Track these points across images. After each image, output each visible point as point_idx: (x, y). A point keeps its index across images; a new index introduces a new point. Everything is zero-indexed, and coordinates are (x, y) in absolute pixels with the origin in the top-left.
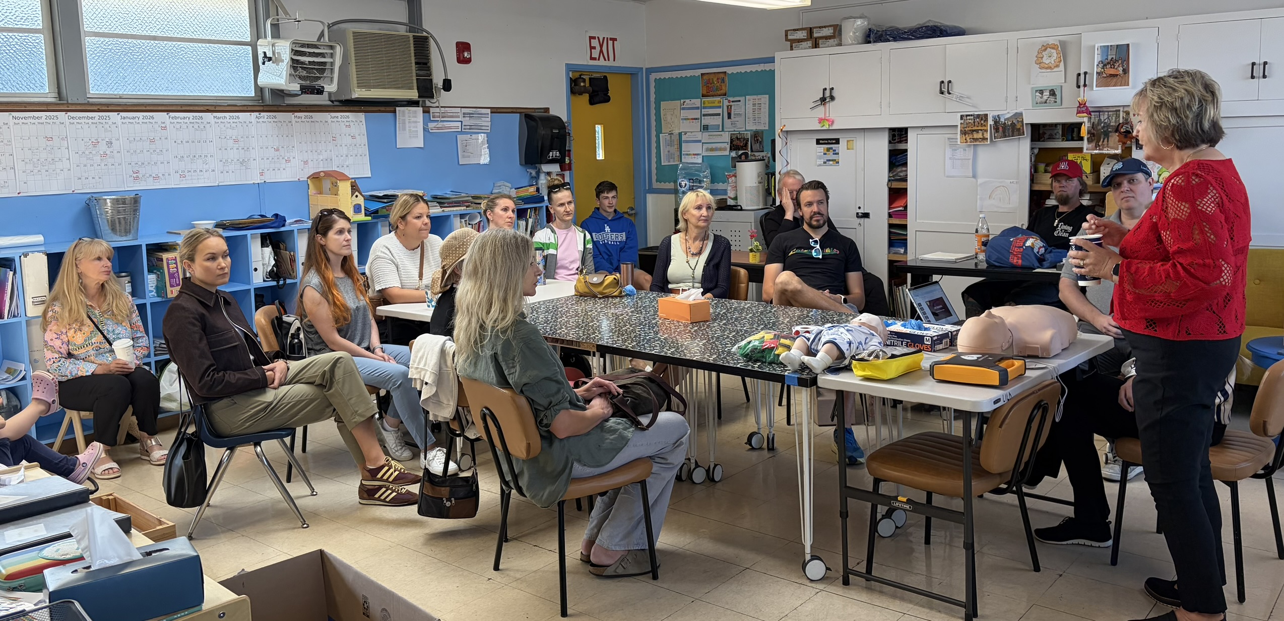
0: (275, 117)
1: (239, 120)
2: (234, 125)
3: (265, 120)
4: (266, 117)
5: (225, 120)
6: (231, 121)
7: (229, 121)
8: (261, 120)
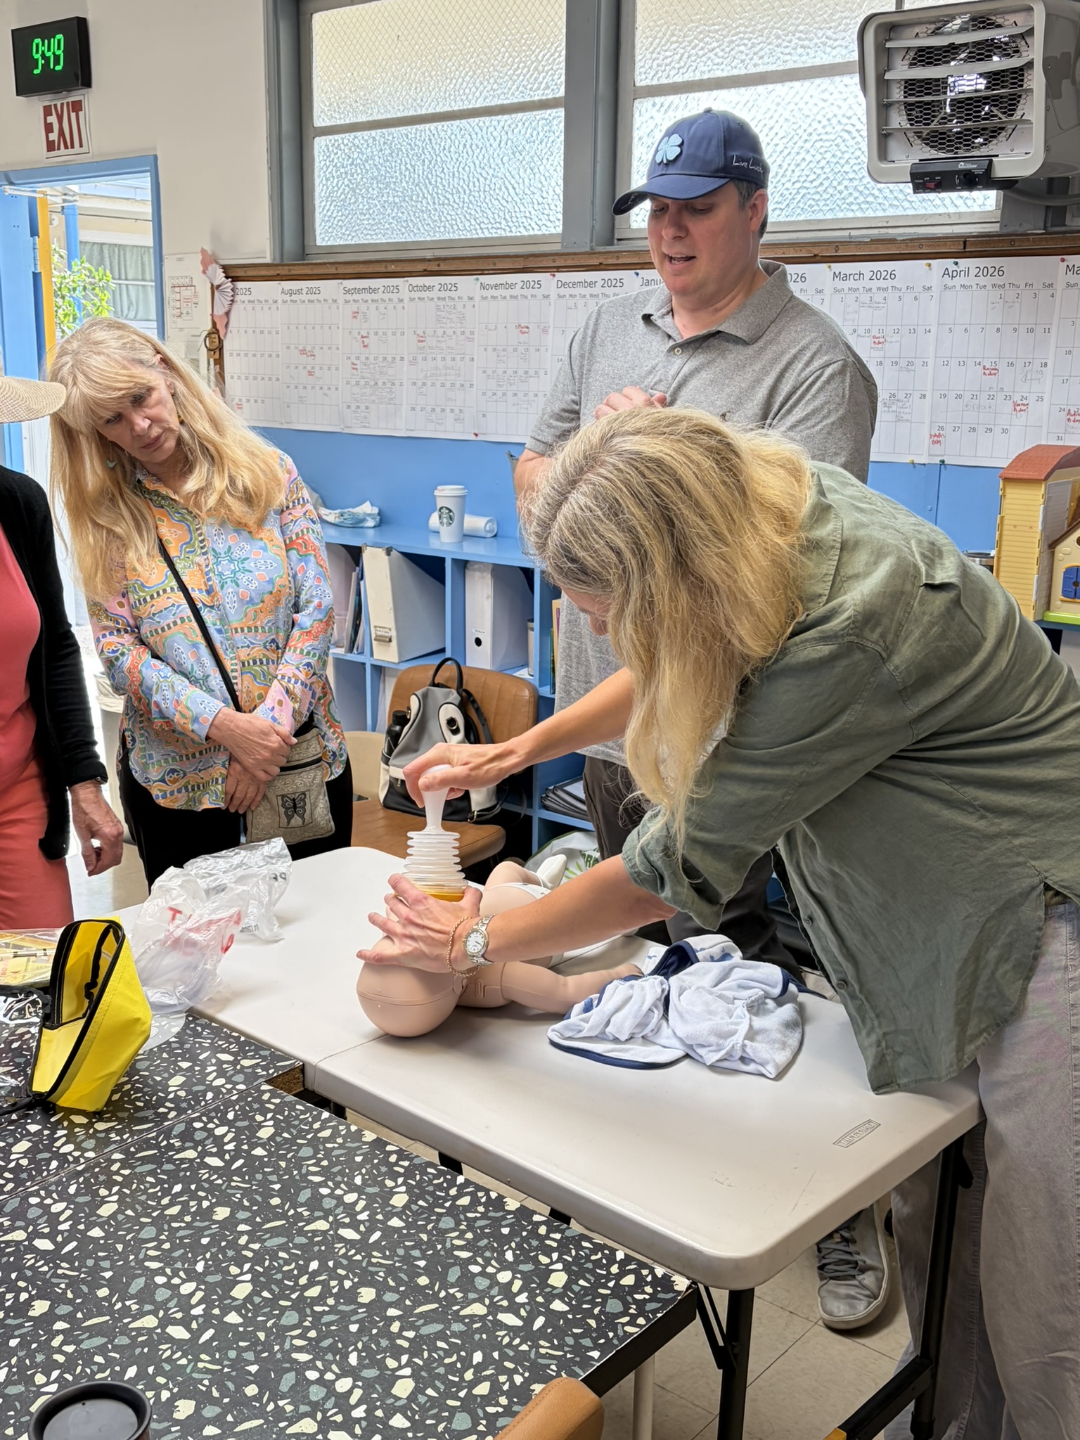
0: (1001, 272)
1: (894, 283)
2: (879, 297)
3: (971, 280)
4: (973, 272)
5: (859, 284)
6: (875, 284)
7: (869, 284)
8: (958, 281)
